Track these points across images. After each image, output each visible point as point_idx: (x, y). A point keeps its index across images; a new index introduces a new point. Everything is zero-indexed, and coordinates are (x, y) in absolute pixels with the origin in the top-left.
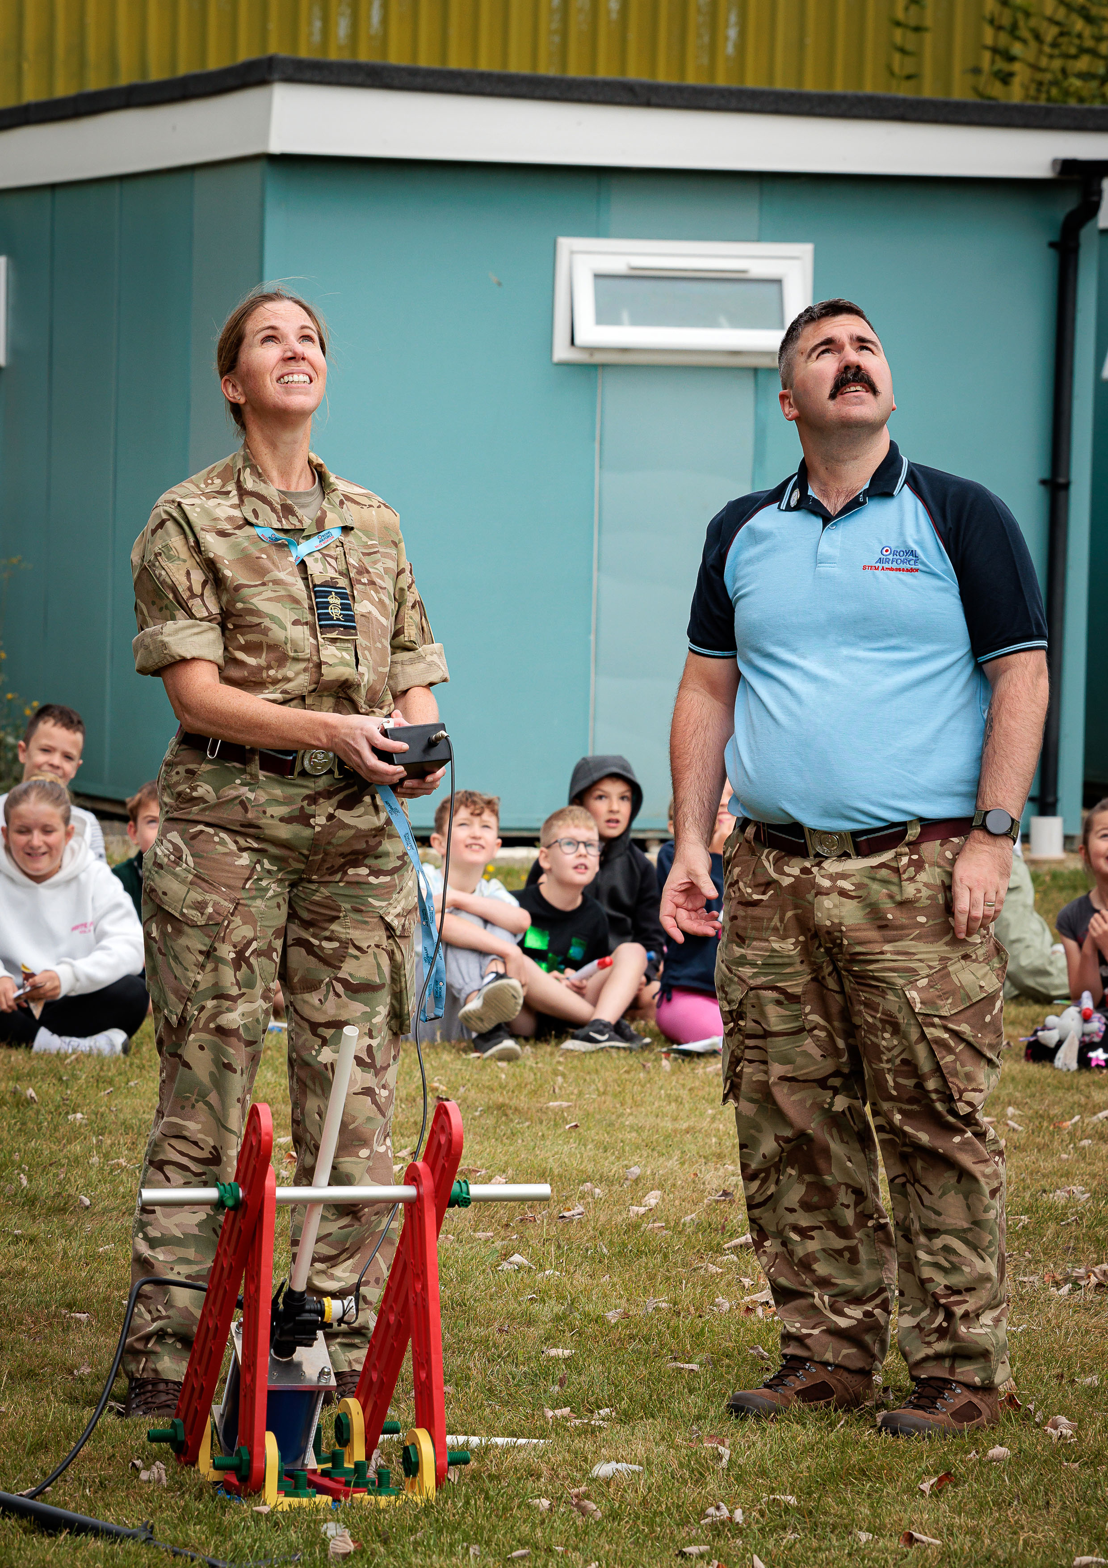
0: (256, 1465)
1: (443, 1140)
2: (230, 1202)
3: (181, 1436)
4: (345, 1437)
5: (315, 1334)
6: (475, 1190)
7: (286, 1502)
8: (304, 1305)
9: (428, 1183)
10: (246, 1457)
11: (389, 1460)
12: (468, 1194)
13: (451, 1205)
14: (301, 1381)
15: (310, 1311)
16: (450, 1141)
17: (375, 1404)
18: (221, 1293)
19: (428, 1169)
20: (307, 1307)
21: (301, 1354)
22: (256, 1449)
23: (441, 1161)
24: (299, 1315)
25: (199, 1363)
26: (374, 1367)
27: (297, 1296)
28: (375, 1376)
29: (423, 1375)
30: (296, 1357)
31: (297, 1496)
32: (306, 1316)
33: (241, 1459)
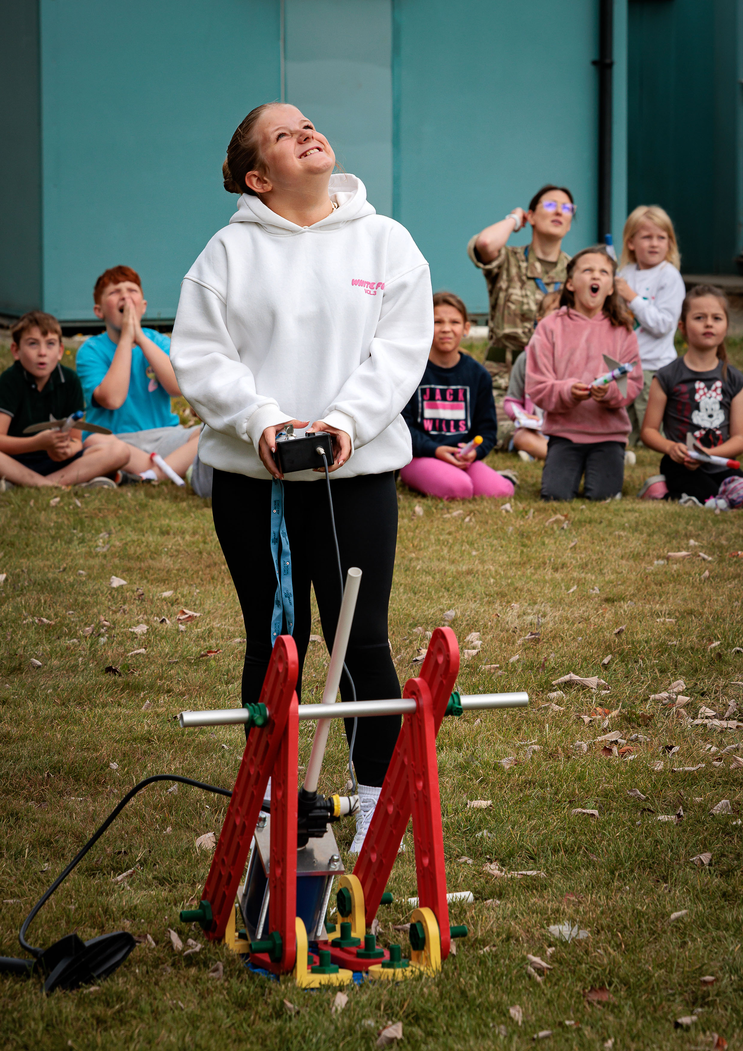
0: (288, 949)
1: (441, 659)
2: (260, 721)
3: (209, 916)
4: (347, 909)
5: (325, 827)
6: (466, 700)
7: (317, 980)
8: (315, 803)
9: (426, 698)
10: (278, 942)
11: (385, 927)
12: (459, 704)
13: (446, 715)
14: (314, 868)
15: (320, 808)
16: (448, 661)
17: (375, 881)
18: (248, 797)
19: (425, 685)
20: (318, 804)
21: (313, 843)
22: (288, 935)
23: (438, 679)
24: (311, 811)
25: (227, 854)
26: (373, 850)
27: (311, 796)
28: (374, 857)
29: (426, 861)
30: (308, 846)
31: (323, 972)
32: (317, 813)
33: (274, 943)
